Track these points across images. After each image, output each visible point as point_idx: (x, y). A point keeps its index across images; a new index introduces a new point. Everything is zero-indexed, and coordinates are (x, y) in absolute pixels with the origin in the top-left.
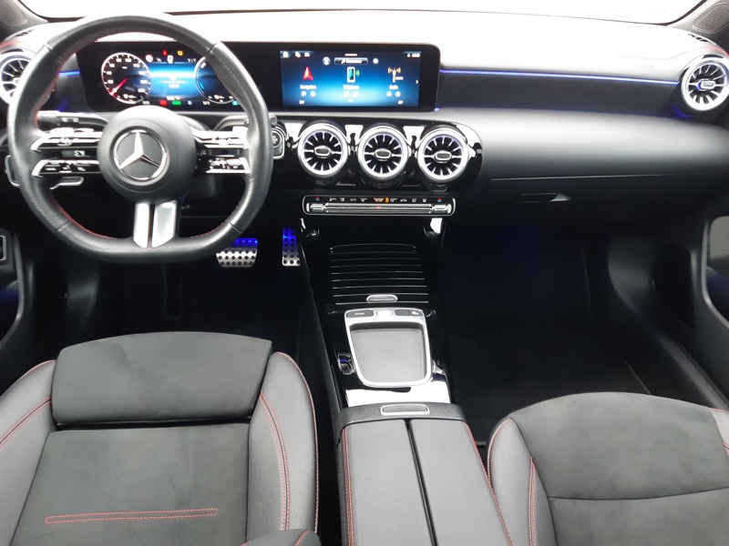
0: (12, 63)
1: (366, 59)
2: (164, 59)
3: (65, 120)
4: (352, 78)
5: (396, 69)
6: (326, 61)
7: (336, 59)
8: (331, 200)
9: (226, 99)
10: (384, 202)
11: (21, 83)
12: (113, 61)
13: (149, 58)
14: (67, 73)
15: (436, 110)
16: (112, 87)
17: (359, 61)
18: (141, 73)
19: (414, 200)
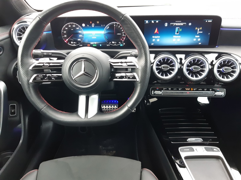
0: (22, 28)
1: (185, 23)
2: (91, 25)
3: (45, 54)
4: (178, 33)
5: (200, 28)
6: (166, 25)
7: (171, 24)
8: (164, 89)
9: (118, 43)
10: (190, 90)
11: (25, 36)
12: (67, 26)
13: (84, 25)
14: (46, 32)
15: (217, 47)
16: (66, 38)
17: (182, 24)
18: (80, 32)
19: (205, 90)
